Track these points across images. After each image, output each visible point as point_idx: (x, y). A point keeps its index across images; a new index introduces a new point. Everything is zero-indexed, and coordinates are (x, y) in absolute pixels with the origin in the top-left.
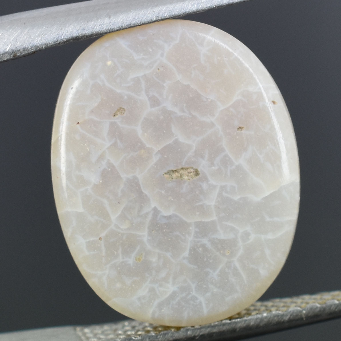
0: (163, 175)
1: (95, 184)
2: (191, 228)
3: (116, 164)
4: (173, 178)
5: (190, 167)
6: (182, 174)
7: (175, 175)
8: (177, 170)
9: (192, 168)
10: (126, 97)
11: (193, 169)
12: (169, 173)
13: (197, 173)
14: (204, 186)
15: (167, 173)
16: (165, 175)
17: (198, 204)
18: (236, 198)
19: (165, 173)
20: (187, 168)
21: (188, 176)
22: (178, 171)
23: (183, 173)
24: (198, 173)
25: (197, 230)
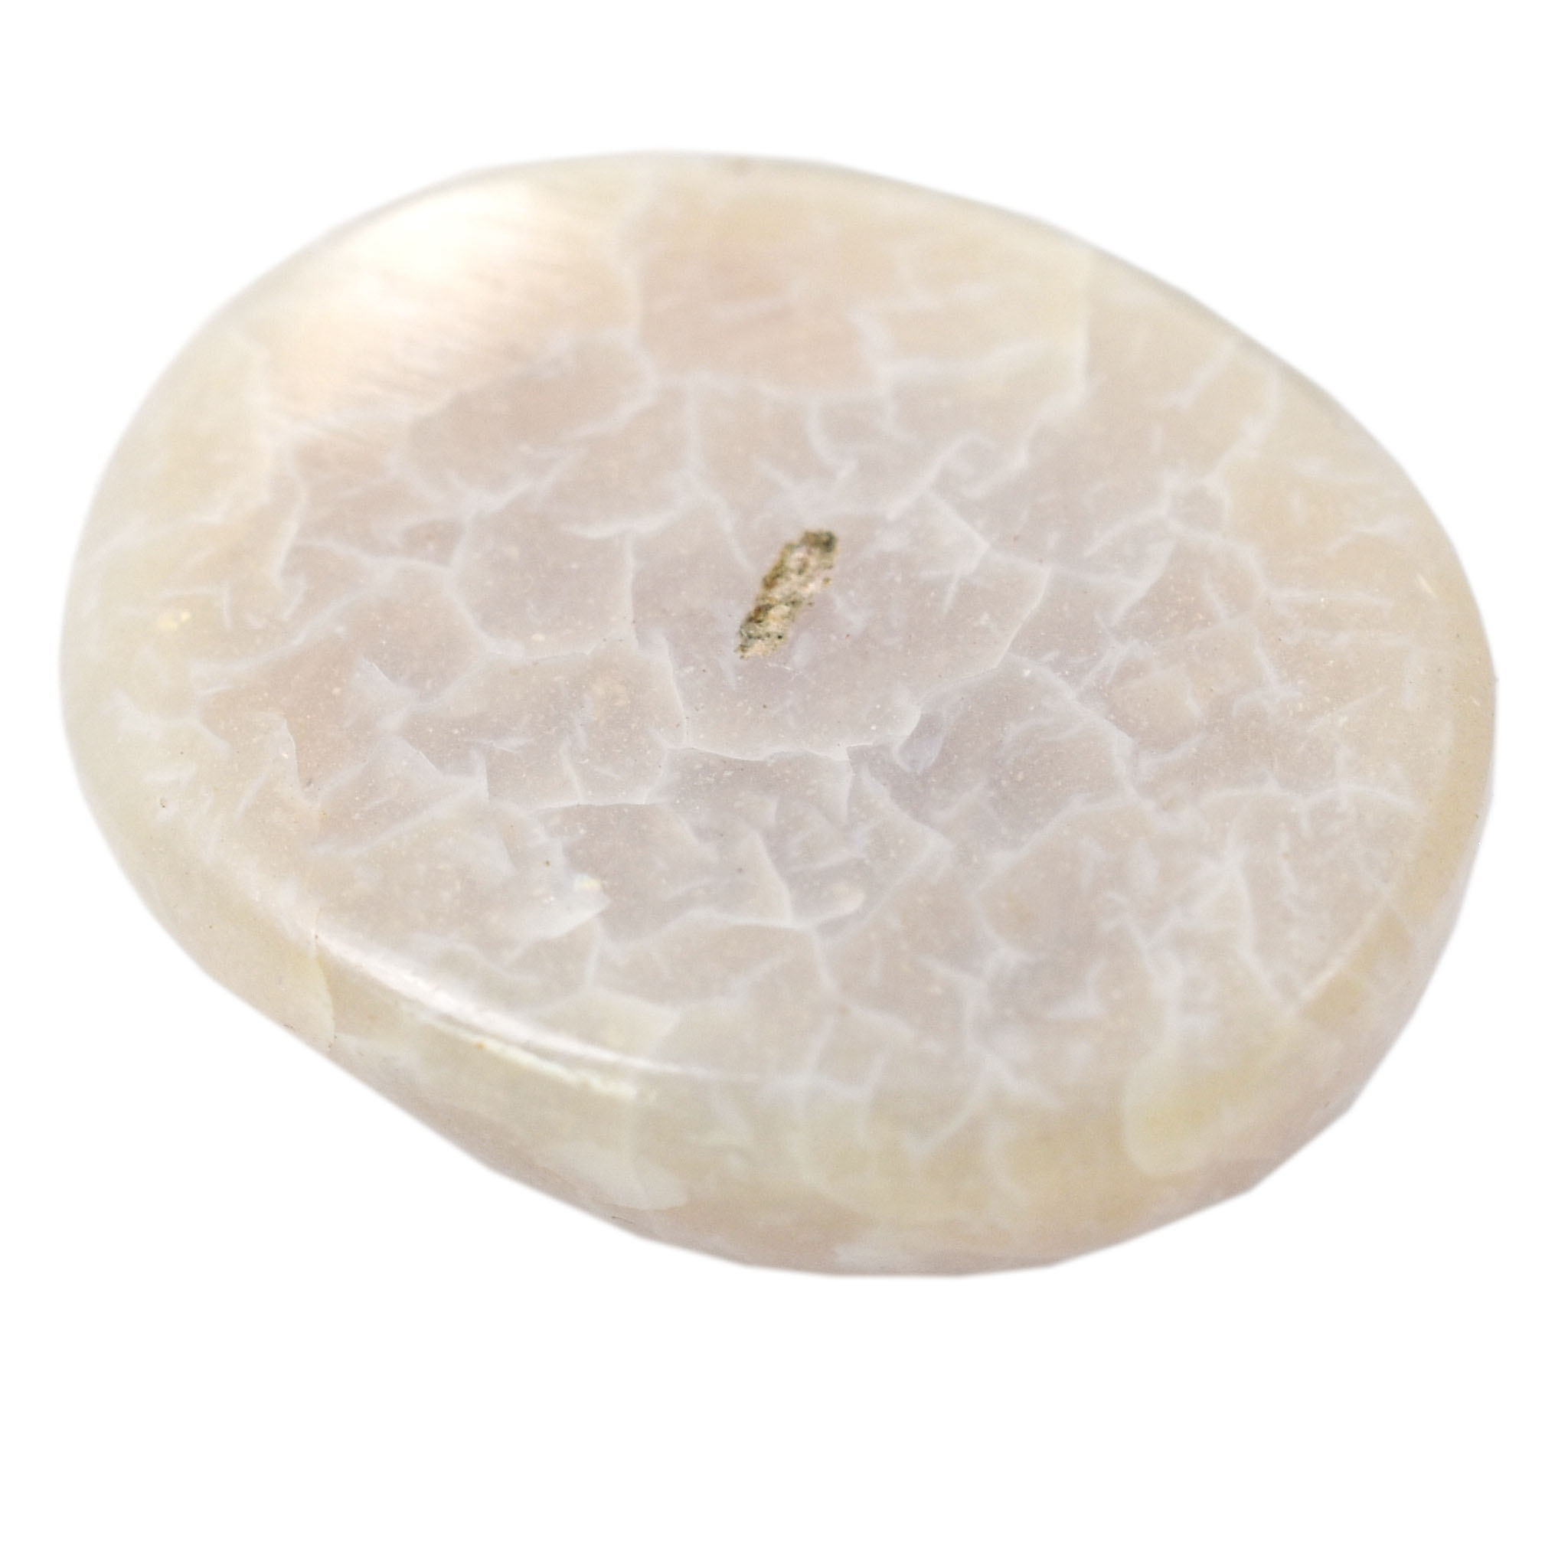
0: (742, 657)
1: (603, 915)
2: (1027, 673)
3: (579, 796)
4: (780, 632)
5: (783, 554)
6: (789, 597)
7: (773, 623)
8: (762, 603)
9: (790, 547)
10: (340, 629)
11: (798, 546)
12: (750, 637)
13: (825, 543)
14: (892, 542)
15: (746, 641)
16: (748, 654)
17: (948, 601)
18: (1019, 460)
19: (743, 648)
20: (776, 568)
21: (811, 578)
22: (767, 601)
23: (787, 593)
24: (825, 538)
25: (1052, 655)
